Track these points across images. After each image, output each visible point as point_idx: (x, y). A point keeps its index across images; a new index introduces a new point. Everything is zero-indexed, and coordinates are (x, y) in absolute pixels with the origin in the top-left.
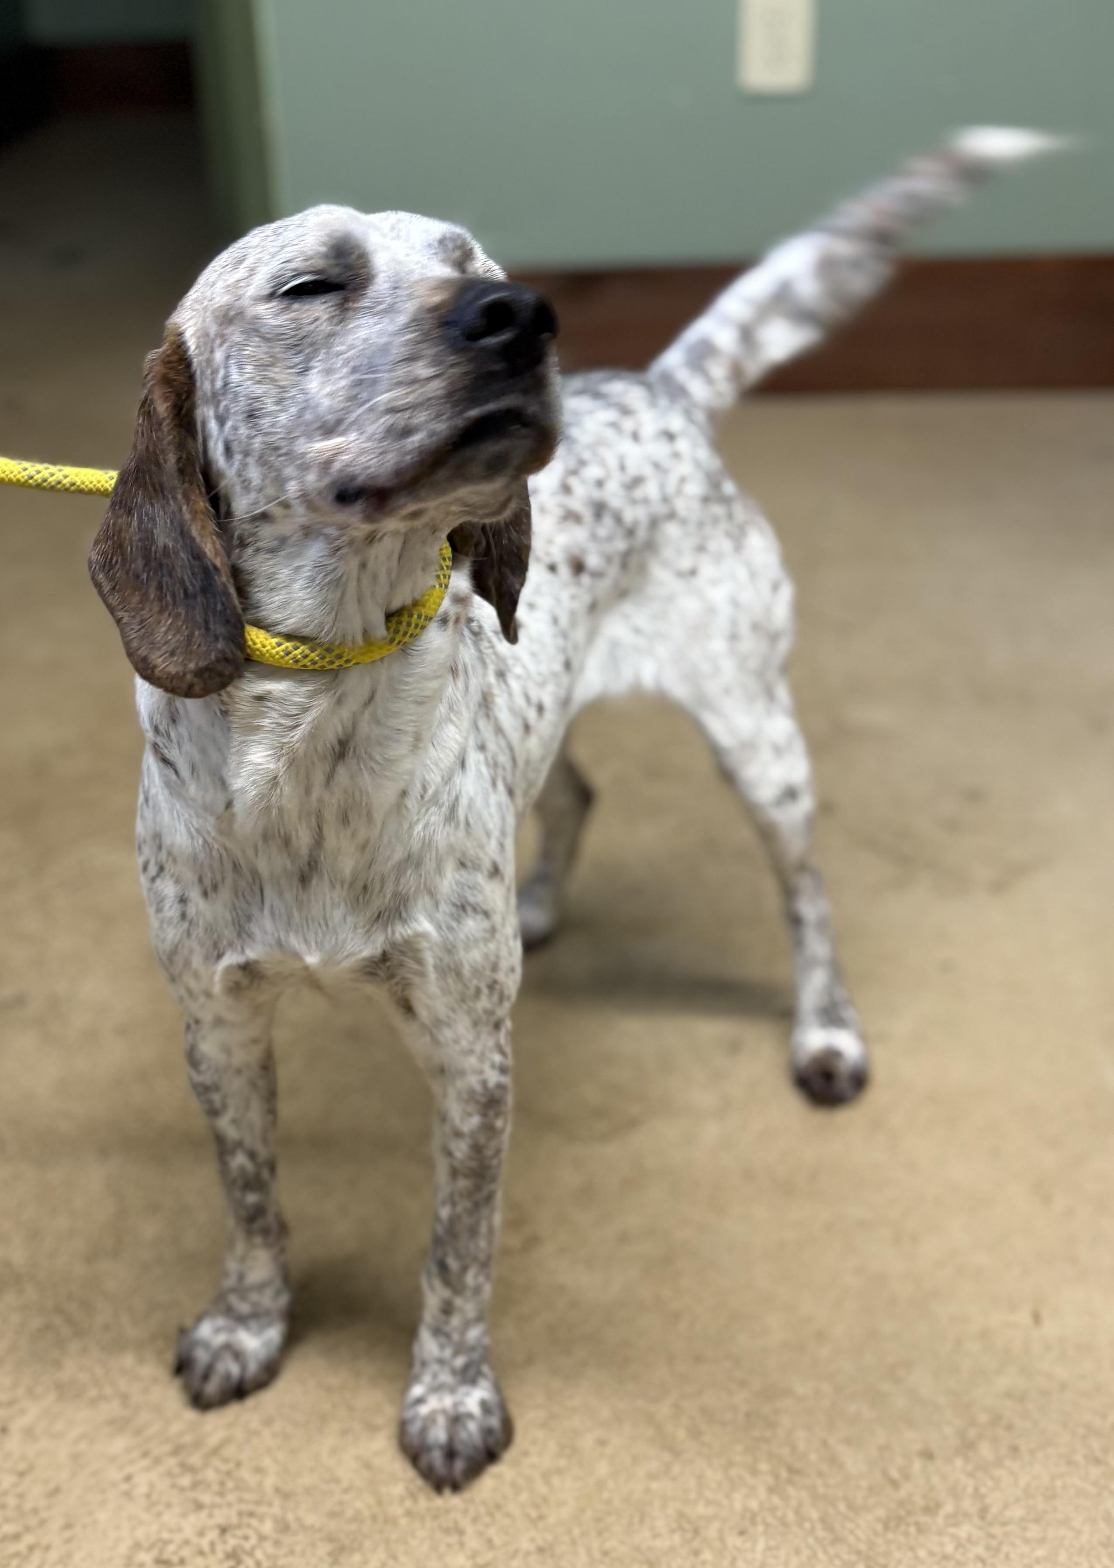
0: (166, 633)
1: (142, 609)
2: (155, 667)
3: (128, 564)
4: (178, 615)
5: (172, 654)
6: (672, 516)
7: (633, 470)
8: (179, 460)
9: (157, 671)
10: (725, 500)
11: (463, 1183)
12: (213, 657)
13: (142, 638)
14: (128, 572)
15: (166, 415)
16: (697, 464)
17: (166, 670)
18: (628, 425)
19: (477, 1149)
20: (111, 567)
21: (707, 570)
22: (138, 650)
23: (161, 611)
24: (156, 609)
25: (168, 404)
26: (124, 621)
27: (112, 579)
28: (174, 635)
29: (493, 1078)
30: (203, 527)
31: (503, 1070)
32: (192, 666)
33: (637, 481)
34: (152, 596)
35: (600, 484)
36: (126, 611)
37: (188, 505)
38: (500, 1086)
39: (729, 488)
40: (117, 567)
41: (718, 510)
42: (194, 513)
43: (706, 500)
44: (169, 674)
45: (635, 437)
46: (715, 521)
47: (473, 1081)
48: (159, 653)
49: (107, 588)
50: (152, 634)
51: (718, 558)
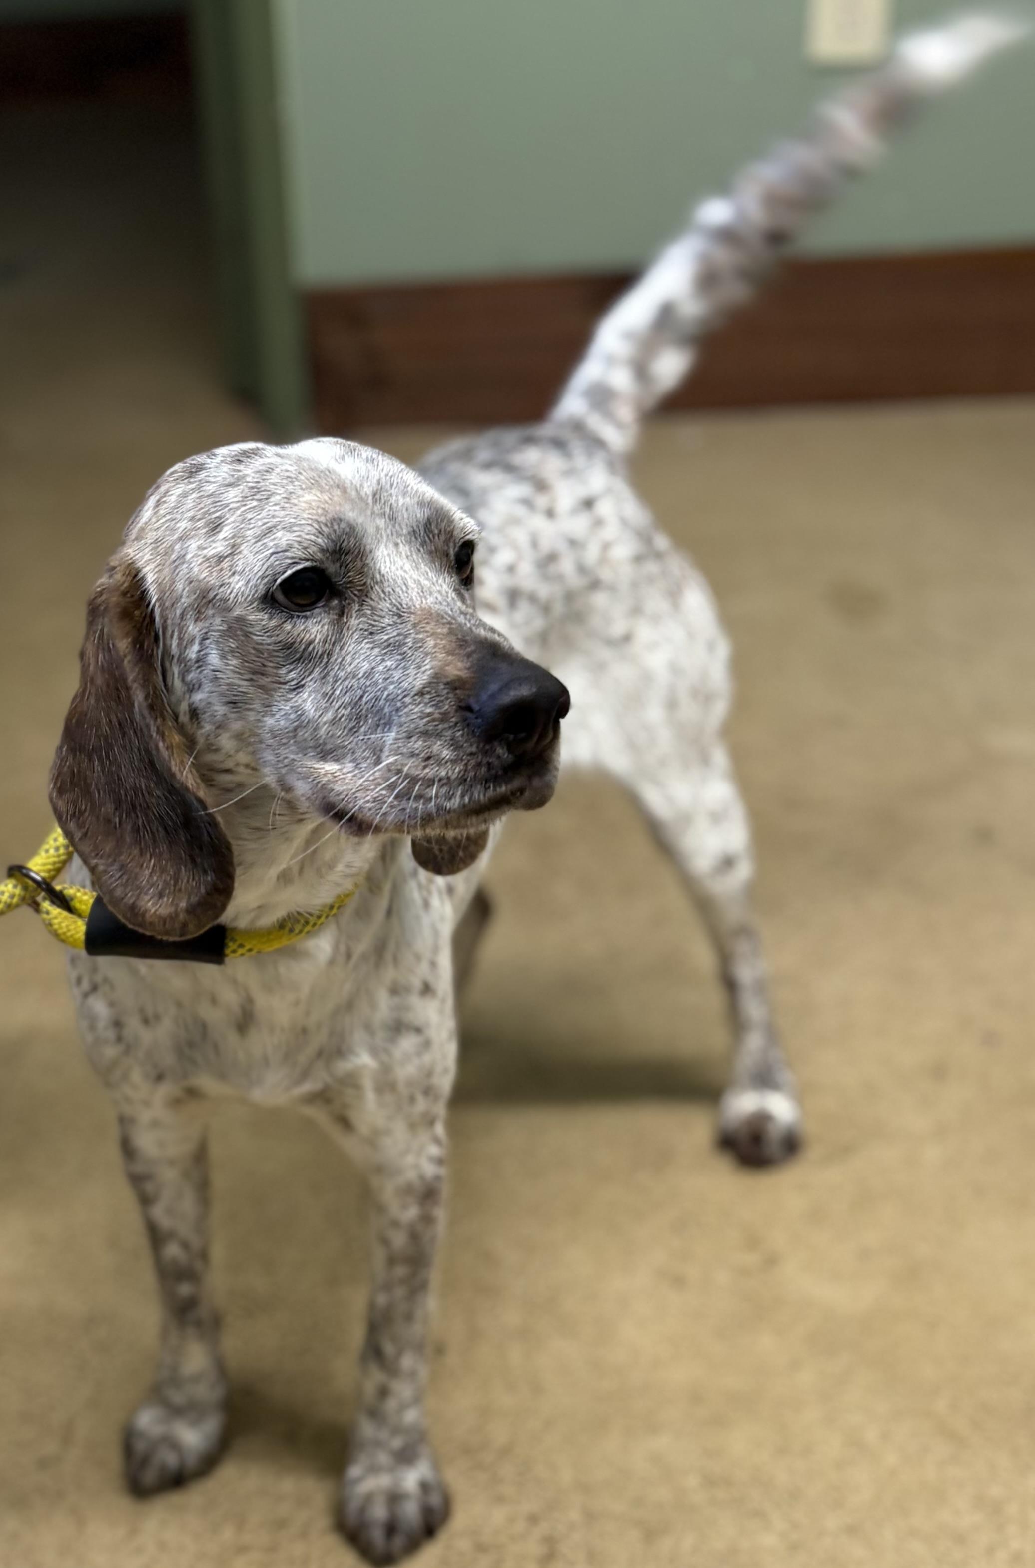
0: (151, 875)
1: (120, 854)
2: (146, 911)
3: (97, 810)
4: (161, 854)
5: (161, 895)
6: (595, 585)
7: (546, 545)
8: (147, 697)
9: (148, 916)
10: (658, 556)
11: (401, 1271)
12: (203, 890)
13: (125, 885)
14: (98, 818)
15: (127, 651)
16: (624, 522)
17: (158, 913)
18: (542, 501)
19: (415, 1236)
20: (81, 813)
21: (644, 632)
22: (123, 899)
23: (142, 854)
24: (136, 852)
25: (130, 640)
26: (101, 868)
27: (80, 826)
28: (160, 876)
29: (430, 1170)
30: (182, 762)
31: (440, 1161)
32: (183, 905)
33: (552, 558)
34: (128, 840)
35: (511, 569)
36: (101, 858)
37: (164, 740)
38: (438, 1178)
39: (661, 542)
40: (87, 814)
41: (652, 567)
42: (169, 747)
43: (638, 559)
44: (160, 917)
45: (550, 514)
46: (650, 580)
47: (411, 1175)
48: (147, 898)
49: (78, 835)
50: (136, 878)
51: (656, 619)
